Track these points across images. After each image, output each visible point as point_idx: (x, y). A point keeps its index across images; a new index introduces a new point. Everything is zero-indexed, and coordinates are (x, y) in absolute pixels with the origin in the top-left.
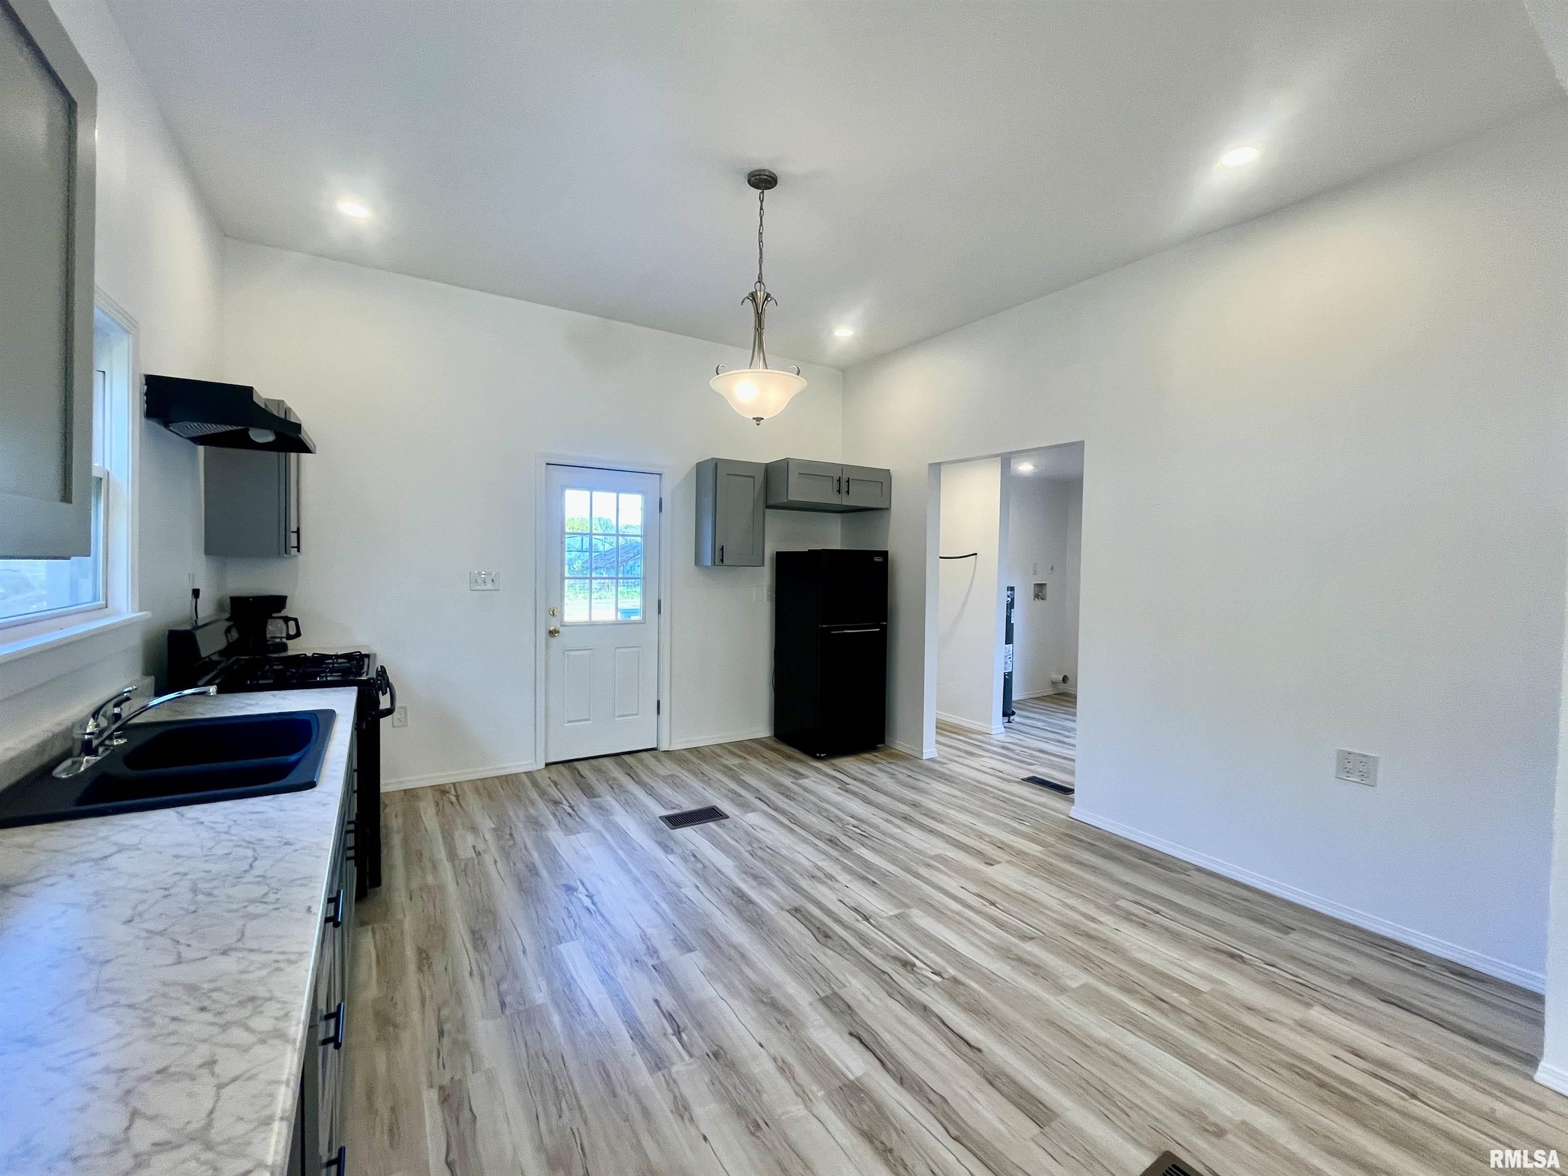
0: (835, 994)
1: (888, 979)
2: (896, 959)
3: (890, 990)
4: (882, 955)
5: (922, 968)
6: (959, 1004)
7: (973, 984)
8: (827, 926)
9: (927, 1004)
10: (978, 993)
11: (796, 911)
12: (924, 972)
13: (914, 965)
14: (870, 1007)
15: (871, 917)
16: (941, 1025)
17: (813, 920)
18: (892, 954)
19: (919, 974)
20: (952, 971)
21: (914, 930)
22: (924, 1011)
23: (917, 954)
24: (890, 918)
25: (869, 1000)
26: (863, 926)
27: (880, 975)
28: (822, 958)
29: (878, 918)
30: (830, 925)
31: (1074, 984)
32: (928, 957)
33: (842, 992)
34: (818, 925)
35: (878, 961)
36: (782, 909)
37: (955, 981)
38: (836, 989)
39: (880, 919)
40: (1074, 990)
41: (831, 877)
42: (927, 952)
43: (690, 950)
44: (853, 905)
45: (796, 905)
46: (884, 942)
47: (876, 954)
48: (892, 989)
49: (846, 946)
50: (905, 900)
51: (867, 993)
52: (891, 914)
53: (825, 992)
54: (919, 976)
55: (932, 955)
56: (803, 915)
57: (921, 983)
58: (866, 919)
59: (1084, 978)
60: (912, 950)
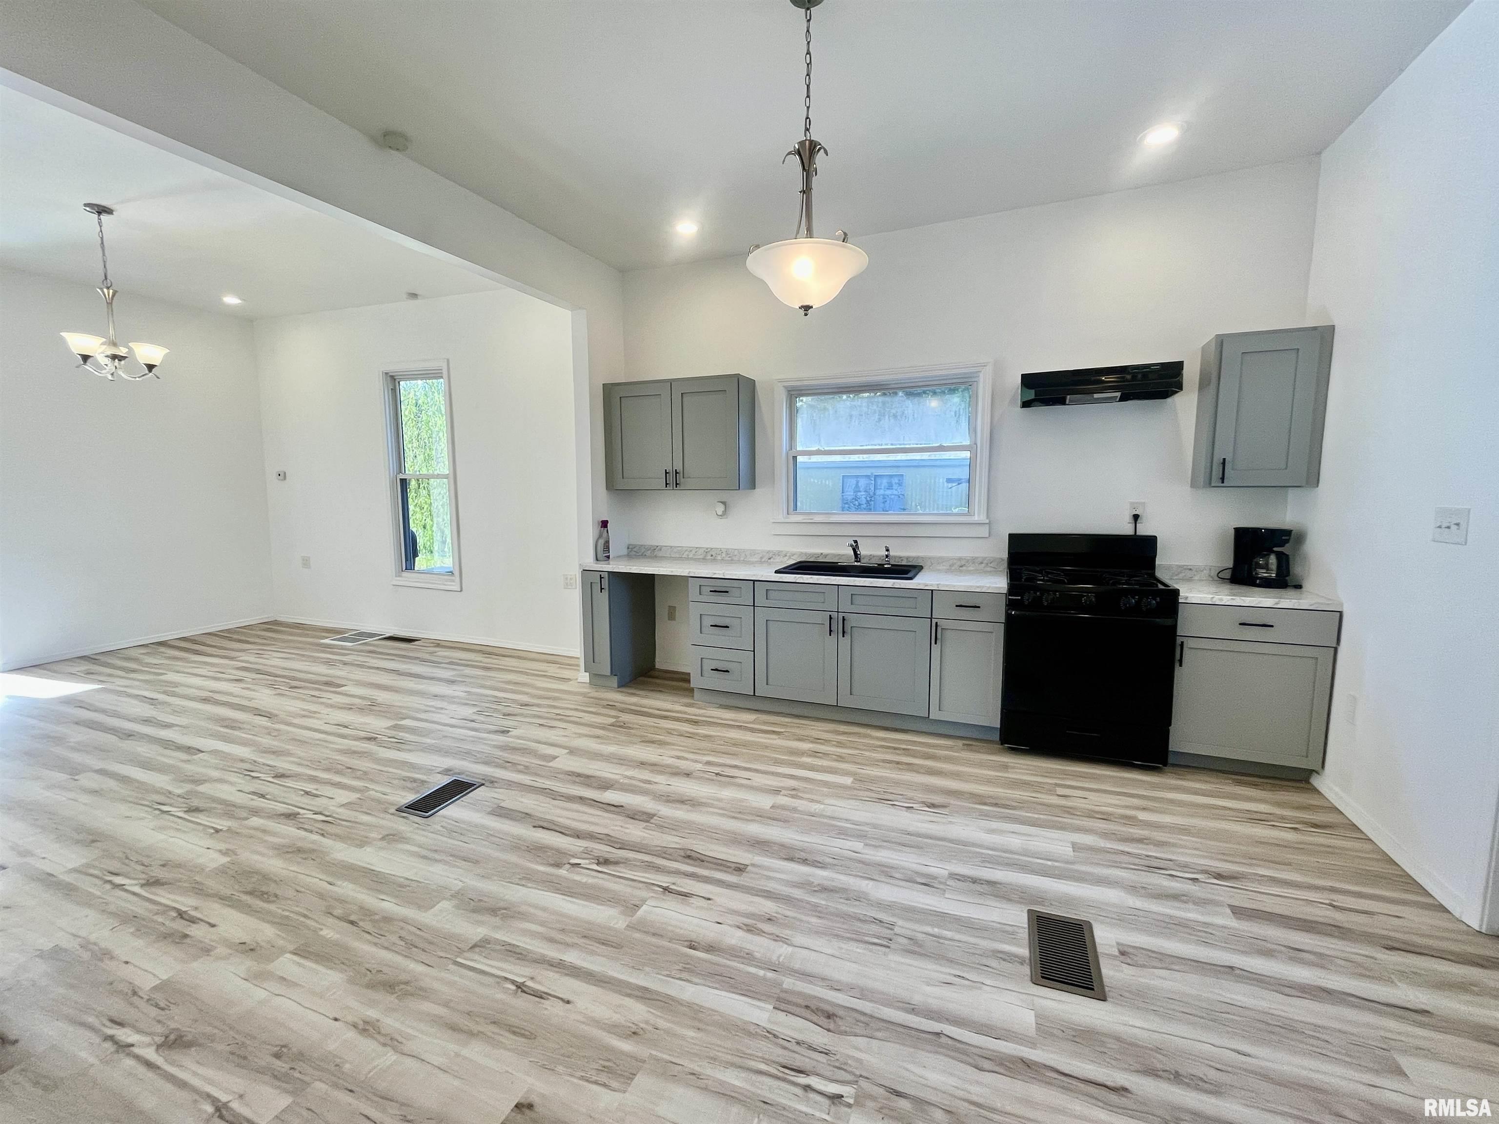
0: (648, 822)
1: (616, 845)
2: (616, 863)
3: (609, 838)
4: (630, 861)
5: (590, 864)
6: (552, 849)
7: (541, 868)
8: (695, 866)
9: (578, 840)
10: (537, 863)
11: (740, 869)
12: (587, 861)
13: (598, 864)
14: (619, 823)
15: (664, 893)
16: (563, 831)
17: (714, 866)
18: (621, 865)
19: (593, 859)
20: (563, 872)
21: (613, 900)
22: (578, 835)
23: (600, 875)
24: (644, 901)
25: (622, 827)
26: (664, 880)
27: (623, 846)
28: (677, 839)
29: (655, 895)
30: (695, 868)
31: (445, 904)
32: (588, 876)
33: (645, 824)
34: (706, 864)
35: (631, 855)
36: (753, 865)
37: (558, 865)
38: (648, 824)
39: (652, 895)
40: (444, 899)
41: (750, 929)
42: (591, 881)
43: (772, 807)
44: (692, 900)
45: (744, 874)
46: (636, 874)
47: (635, 860)
48: (609, 840)
49: (664, 855)
50: (637, 935)
51: (627, 831)
52: (644, 907)
53: (655, 820)
54: (589, 856)
55: (584, 880)
56: (730, 867)
57: (587, 852)
58: (666, 889)
59: (426, 918)
60: (606, 876)
